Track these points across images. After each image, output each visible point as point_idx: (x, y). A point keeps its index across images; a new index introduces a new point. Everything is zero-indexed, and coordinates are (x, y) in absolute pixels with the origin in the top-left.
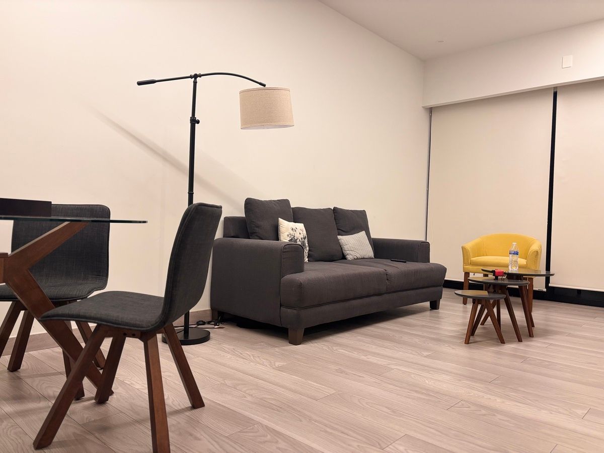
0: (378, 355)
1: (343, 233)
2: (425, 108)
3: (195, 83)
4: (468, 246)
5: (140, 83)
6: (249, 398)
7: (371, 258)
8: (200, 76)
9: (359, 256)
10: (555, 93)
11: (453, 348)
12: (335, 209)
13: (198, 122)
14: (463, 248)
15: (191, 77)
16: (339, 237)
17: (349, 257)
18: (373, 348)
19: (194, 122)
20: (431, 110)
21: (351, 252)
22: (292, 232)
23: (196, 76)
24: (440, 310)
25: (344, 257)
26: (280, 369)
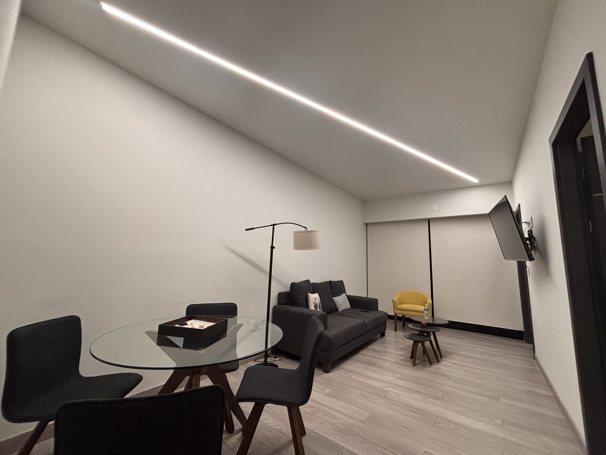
0: (373, 379)
1: (335, 295)
2: (364, 224)
3: (273, 228)
4: (395, 299)
5: (246, 230)
6: (326, 424)
7: (349, 309)
8: (276, 224)
9: (344, 309)
10: (429, 221)
11: (409, 370)
12: (330, 282)
13: (274, 248)
14: (393, 300)
15: (272, 225)
16: (334, 298)
17: (340, 310)
18: (369, 373)
19: (272, 248)
20: (367, 225)
21: (340, 307)
22: (315, 301)
23: (274, 225)
24: (386, 337)
25: (337, 310)
26: (328, 395)
